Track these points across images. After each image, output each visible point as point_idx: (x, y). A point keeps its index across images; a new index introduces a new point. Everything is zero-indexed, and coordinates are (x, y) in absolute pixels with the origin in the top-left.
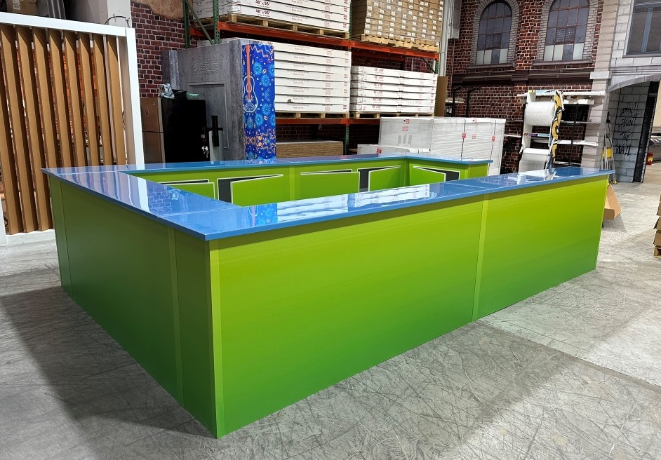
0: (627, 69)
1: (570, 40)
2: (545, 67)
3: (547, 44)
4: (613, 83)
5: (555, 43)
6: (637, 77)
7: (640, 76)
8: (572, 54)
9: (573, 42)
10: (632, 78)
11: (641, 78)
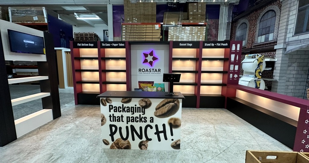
0: (295, 42)
1: (268, 33)
2: (258, 46)
3: (258, 36)
4: (287, 50)
5: (262, 35)
6: (300, 45)
7: (303, 45)
8: (268, 38)
9: (269, 33)
10: (298, 46)
11: (303, 46)
